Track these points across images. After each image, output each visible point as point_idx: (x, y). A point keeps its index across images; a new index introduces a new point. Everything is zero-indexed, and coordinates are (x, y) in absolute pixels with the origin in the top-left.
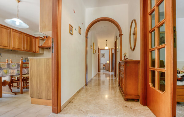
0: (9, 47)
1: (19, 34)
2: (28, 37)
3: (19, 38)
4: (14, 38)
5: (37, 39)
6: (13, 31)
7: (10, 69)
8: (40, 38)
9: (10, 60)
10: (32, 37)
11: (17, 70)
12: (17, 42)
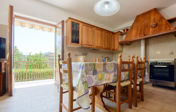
0: (93, 46)
1: (101, 32)
2: (108, 34)
3: (101, 36)
4: (97, 36)
5: (117, 34)
6: (96, 29)
7: (105, 72)
8: (120, 33)
9: (97, 59)
10: (112, 33)
11: (113, 74)
12: (99, 40)
